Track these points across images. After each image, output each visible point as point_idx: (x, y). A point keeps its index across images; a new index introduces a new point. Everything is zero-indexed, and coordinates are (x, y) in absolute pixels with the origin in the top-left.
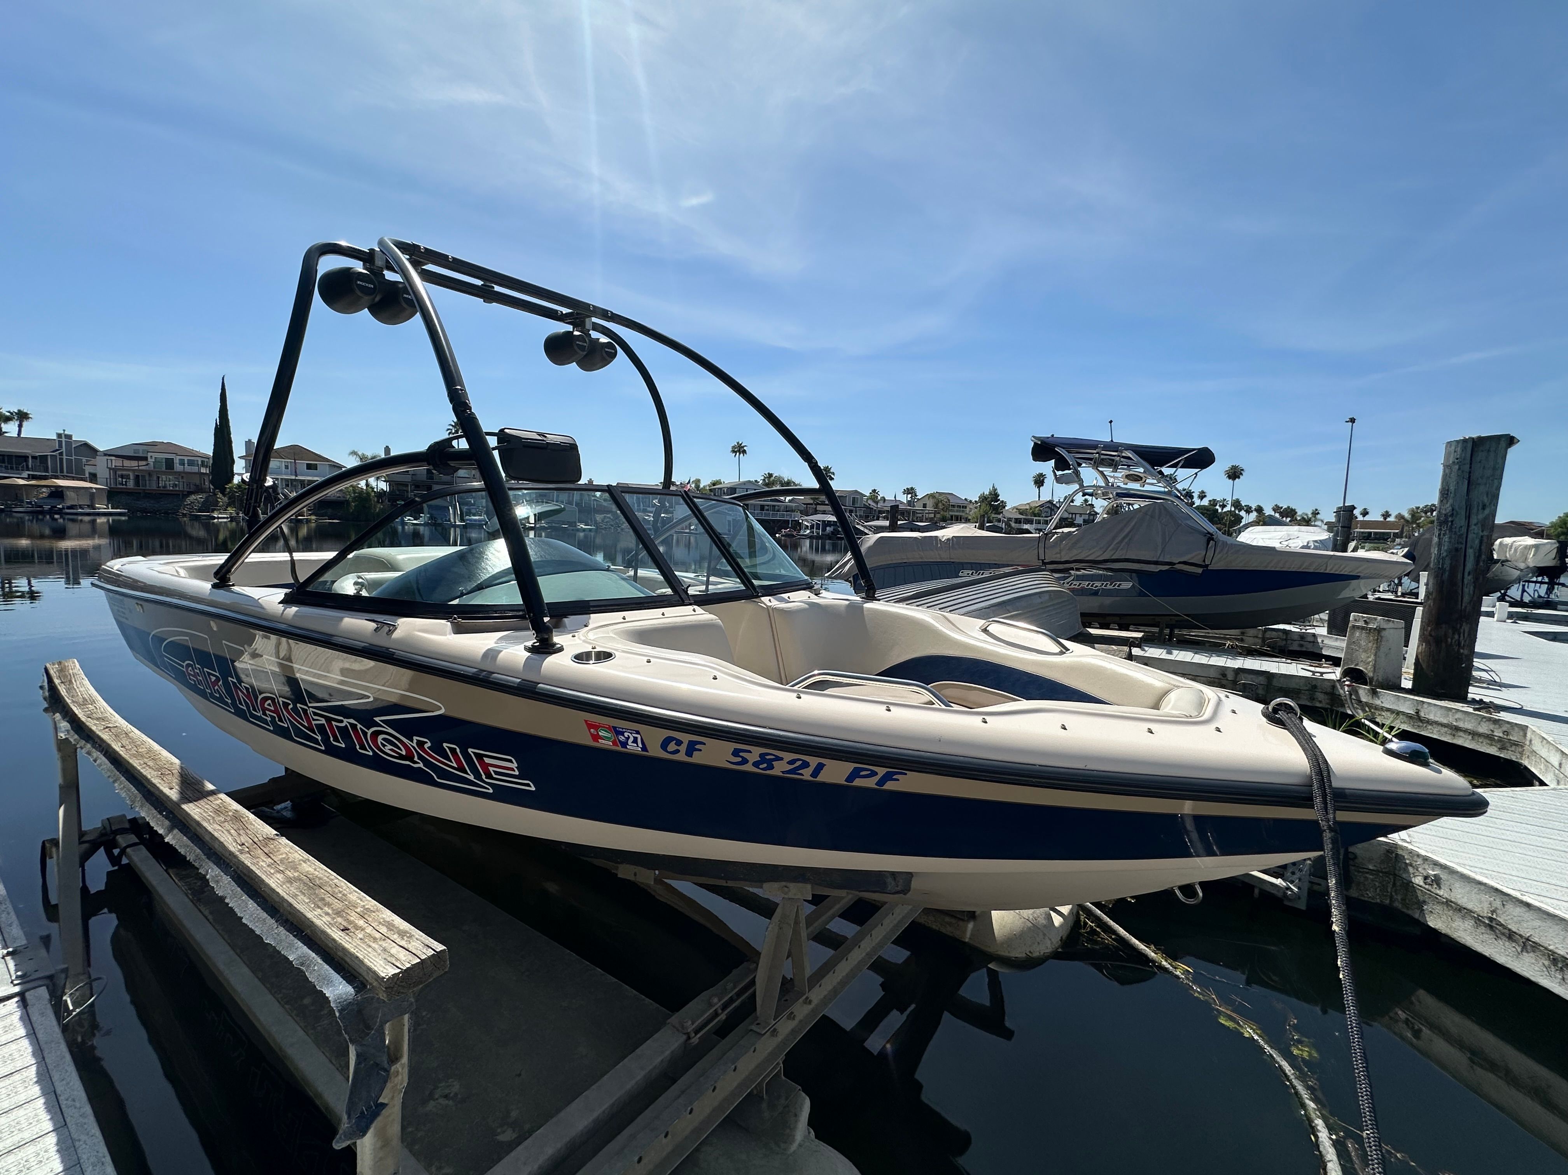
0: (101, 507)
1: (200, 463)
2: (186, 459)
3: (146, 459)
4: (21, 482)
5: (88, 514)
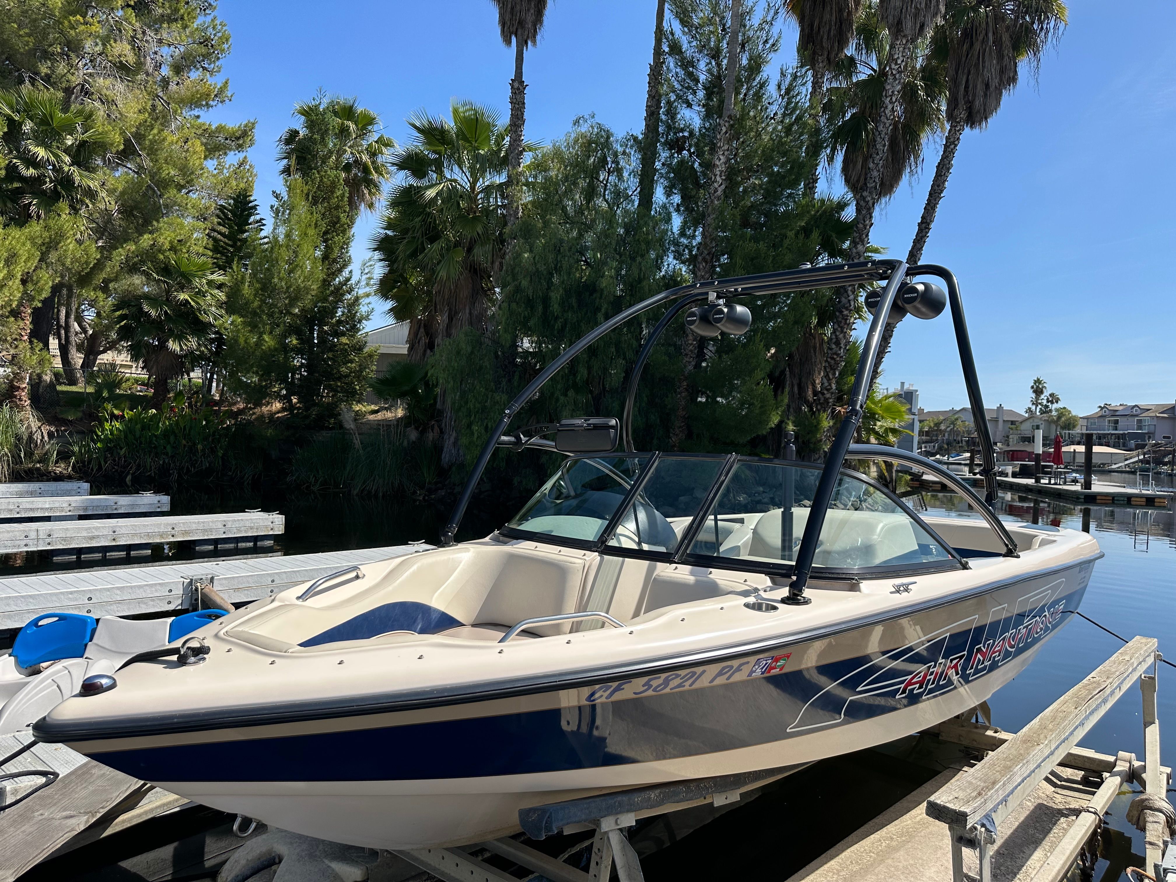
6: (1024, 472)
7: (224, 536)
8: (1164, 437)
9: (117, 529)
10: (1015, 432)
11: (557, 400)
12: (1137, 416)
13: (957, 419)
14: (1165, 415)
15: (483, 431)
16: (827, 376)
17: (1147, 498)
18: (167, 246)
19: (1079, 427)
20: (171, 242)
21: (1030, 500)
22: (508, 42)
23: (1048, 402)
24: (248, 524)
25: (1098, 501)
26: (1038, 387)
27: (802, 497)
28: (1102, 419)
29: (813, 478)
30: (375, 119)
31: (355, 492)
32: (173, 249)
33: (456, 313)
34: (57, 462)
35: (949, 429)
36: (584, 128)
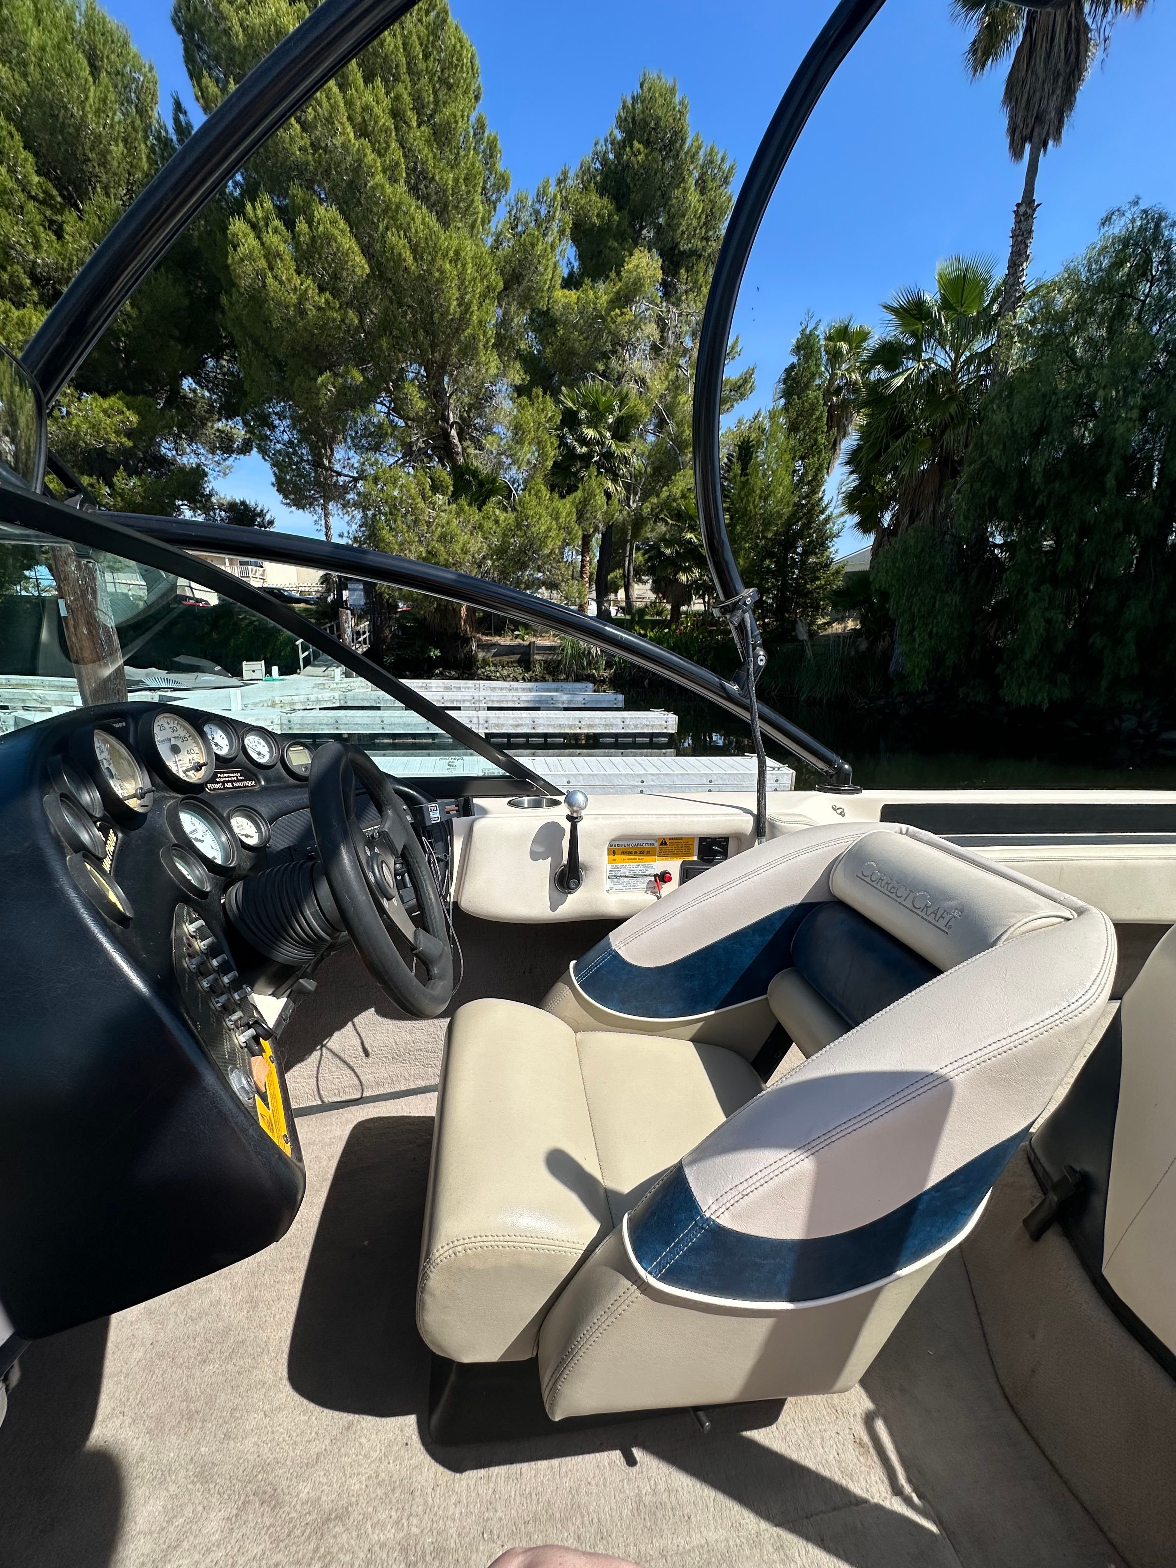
7: (623, 731)
9: (536, 720)
11: (1026, 597)
15: (926, 637)
18: (679, 495)
20: (682, 491)
22: (1017, 153)
24: (644, 722)
30: (869, 333)
31: (802, 698)
32: (684, 496)
33: (919, 513)
34: (605, 669)
36: (1118, 227)
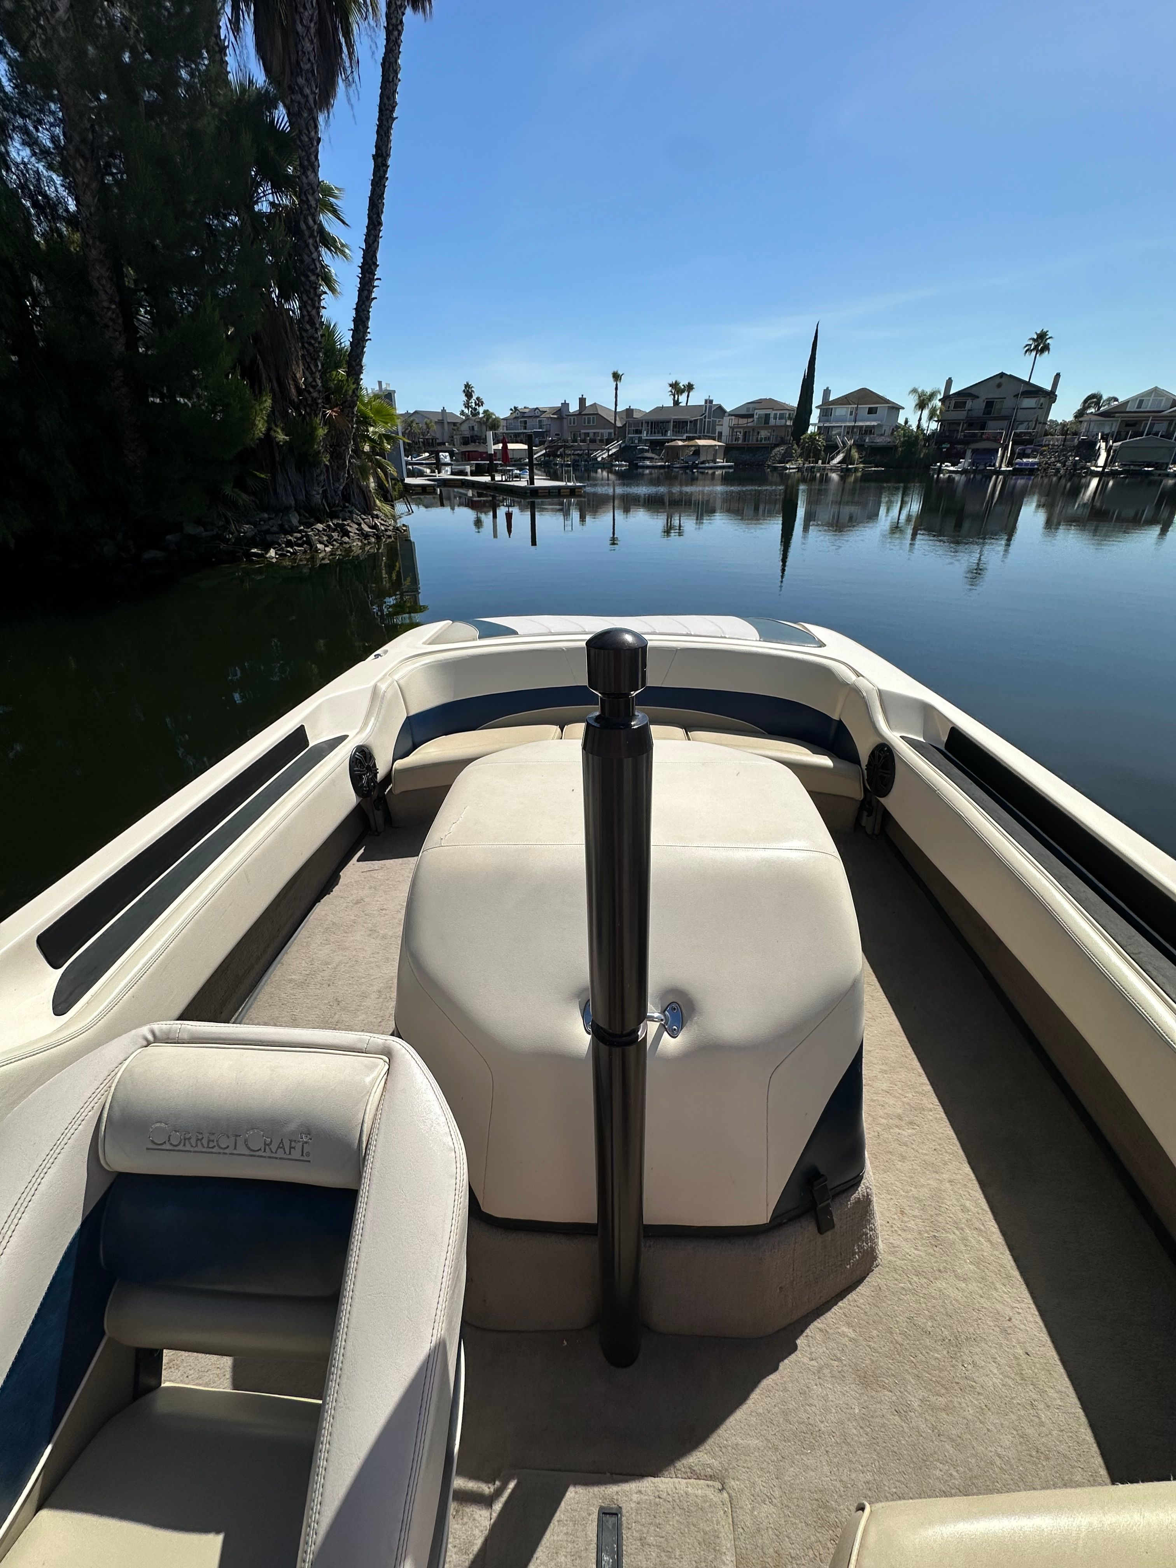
0: (720, 462)
1: (787, 416)
2: (778, 412)
3: (752, 416)
4: (680, 443)
5: (711, 468)
6: (478, 472)
8: (556, 435)
10: (458, 433)
12: (538, 417)
13: (412, 422)
14: (555, 416)
16: (308, 368)
17: (571, 489)
19: (501, 427)
21: (486, 496)
23: (476, 405)
25: (540, 494)
26: (468, 391)
27: (312, 520)
28: (516, 420)
29: (318, 496)
35: (407, 431)
